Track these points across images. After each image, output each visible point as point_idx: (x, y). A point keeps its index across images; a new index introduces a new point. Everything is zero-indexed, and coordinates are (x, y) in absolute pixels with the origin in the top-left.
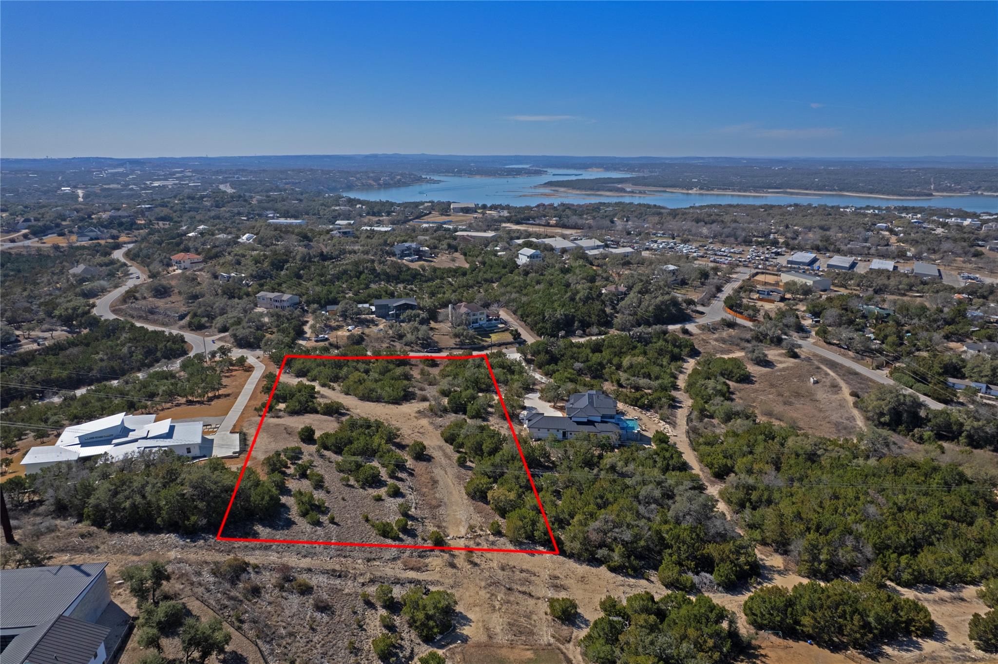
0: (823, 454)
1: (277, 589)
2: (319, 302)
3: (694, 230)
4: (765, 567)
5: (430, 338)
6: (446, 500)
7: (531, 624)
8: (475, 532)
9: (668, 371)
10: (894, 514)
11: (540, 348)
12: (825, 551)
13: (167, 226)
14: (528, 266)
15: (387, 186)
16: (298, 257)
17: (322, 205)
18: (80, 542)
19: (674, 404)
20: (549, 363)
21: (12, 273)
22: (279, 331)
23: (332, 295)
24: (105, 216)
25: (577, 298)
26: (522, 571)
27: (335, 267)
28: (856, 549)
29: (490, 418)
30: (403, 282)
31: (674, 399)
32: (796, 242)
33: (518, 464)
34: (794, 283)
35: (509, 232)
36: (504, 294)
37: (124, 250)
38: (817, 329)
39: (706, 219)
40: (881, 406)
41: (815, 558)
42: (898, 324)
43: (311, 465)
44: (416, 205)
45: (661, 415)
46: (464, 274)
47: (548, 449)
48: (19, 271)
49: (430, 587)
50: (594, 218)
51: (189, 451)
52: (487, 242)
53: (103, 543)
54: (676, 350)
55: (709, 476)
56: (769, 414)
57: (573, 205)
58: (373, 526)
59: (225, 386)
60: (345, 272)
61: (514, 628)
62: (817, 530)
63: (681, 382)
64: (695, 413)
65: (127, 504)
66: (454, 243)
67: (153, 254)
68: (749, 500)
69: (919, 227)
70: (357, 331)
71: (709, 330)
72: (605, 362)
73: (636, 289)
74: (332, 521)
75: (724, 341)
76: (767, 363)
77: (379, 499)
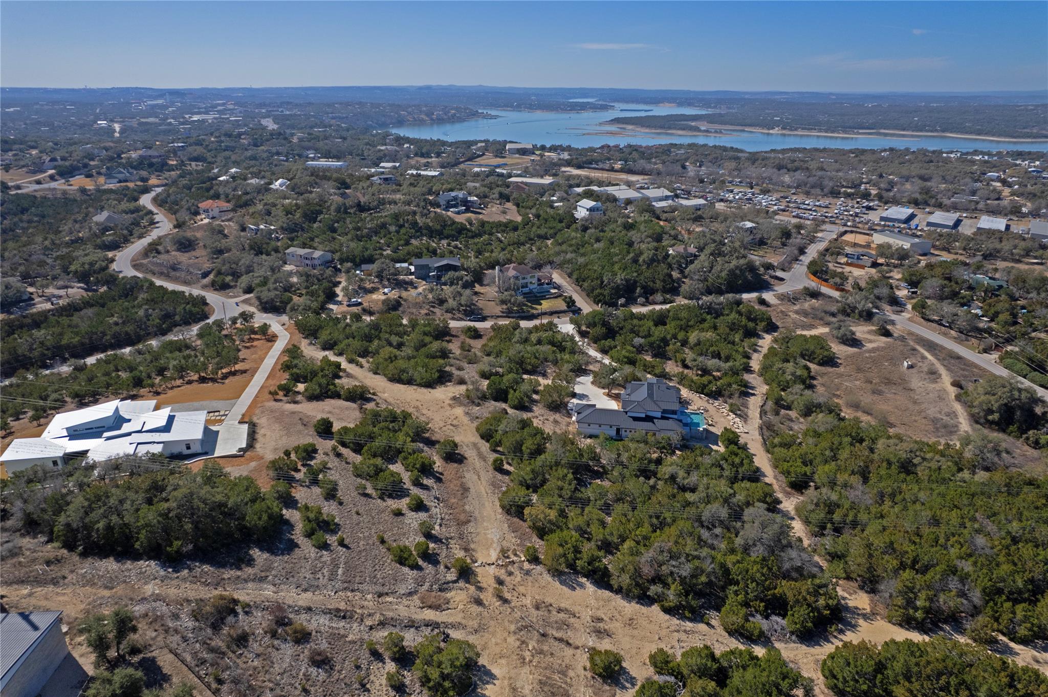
0: (920, 463)
1: (269, 635)
2: (353, 261)
3: (774, 178)
4: (847, 608)
5: (474, 305)
6: (477, 514)
7: (566, 683)
8: (508, 557)
9: (741, 349)
10: (1007, 547)
11: (596, 320)
12: (923, 595)
13: (200, 167)
14: (587, 220)
15: (440, 121)
16: (333, 208)
17: (367, 144)
18: (44, 571)
19: (746, 391)
20: (605, 337)
21: (36, 219)
22: (307, 293)
23: (368, 252)
24: (134, 155)
25: (641, 260)
26: (560, 610)
27: (372, 220)
28: (962, 594)
29: (535, 408)
30: (447, 237)
31: (746, 385)
32: (891, 194)
33: (562, 471)
34: (889, 246)
35: (569, 178)
36: (558, 254)
37: (153, 194)
38: (914, 301)
39: (789, 166)
40: (990, 402)
41: (910, 603)
42: (1013, 298)
43: (324, 468)
44: (469, 144)
45: (731, 405)
46: (515, 229)
47: (598, 450)
48: (43, 217)
49: (450, 631)
50: (664, 163)
51: (188, 448)
52: (543, 190)
53: (72, 572)
54: (751, 325)
55: (784, 485)
56: (856, 406)
57: (641, 147)
58: (389, 549)
59: (243, 360)
60: (383, 226)
61: (546, 689)
62: (913, 567)
63: (756, 363)
64: (770, 403)
65: (101, 525)
66: (507, 191)
67: (181, 200)
68: (831, 521)
69: (1037, 177)
70: (394, 294)
71: (789, 301)
72: (669, 337)
73: (707, 251)
74: (342, 543)
75: (805, 313)
76: (853, 342)
77: (398, 513)
